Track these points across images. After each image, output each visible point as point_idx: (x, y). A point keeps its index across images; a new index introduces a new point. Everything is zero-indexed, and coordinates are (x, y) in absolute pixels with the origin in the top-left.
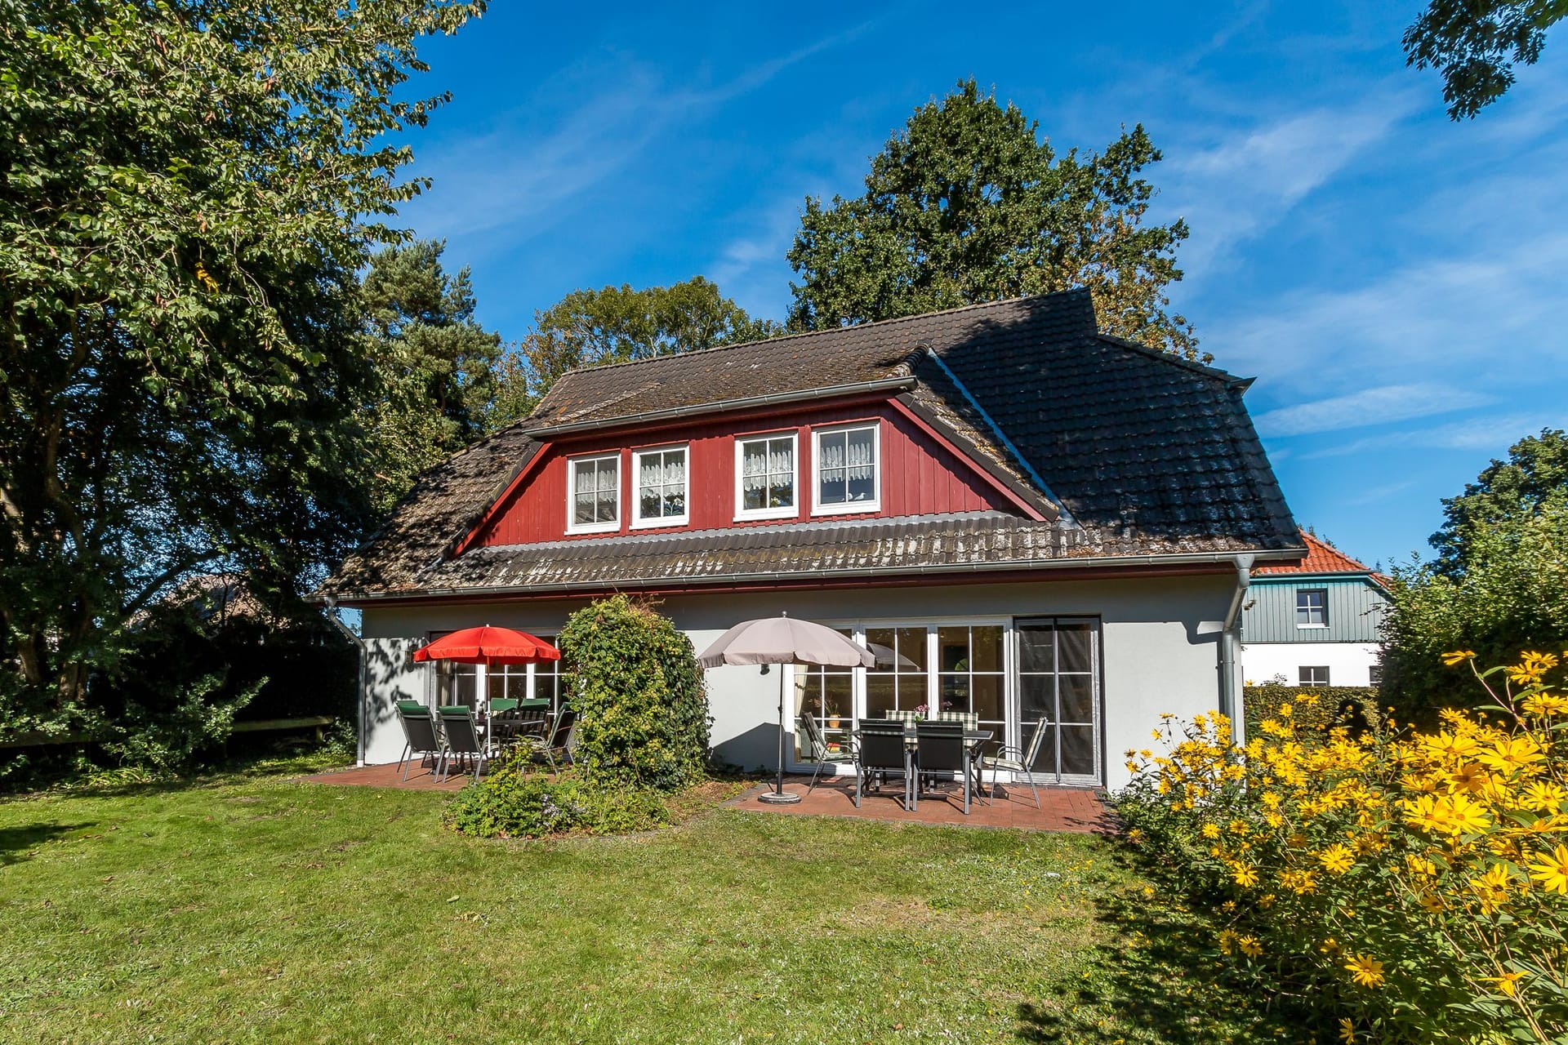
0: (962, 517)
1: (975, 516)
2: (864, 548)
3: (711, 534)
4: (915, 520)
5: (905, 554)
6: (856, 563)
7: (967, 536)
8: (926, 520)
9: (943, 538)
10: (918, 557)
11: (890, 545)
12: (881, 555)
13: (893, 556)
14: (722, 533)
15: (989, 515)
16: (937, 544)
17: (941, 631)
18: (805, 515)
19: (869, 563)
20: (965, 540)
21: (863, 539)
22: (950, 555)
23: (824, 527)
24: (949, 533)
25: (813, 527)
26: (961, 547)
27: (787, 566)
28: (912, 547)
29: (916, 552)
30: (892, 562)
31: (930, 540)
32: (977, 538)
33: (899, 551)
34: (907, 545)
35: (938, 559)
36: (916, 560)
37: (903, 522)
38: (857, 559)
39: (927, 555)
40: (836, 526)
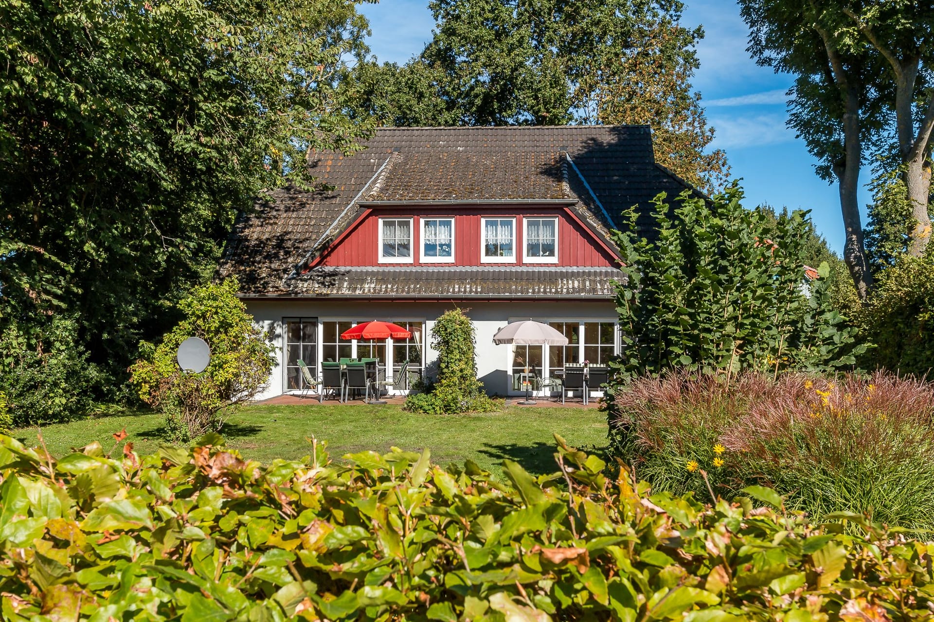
0: (598, 269)
1: (604, 269)
2: (553, 283)
3: (468, 269)
4: (575, 269)
5: (573, 288)
6: (550, 292)
7: (601, 280)
8: (581, 269)
9: (590, 281)
10: (580, 290)
11: (565, 282)
12: (562, 287)
13: (568, 289)
14: (475, 269)
15: (610, 269)
16: (588, 283)
17: (586, 324)
18: (519, 262)
19: (557, 292)
20: (600, 282)
21: (551, 278)
22: (594, 290)
23: (530, 269)
24: (592, 278)
25: (524, 269)
26: (599, 286)
27: (515, 291)
28: (576, 284)
29: (579, 286)
30: (568, 292)
31: (584, 281)
32: (606, 281)
33: (571, 286)
34: (573, 283)
35: (589, 292)
36: (579, 292)
37: (570, 269)
38: (551, 289)
39: (584, 290)
40: (536, 269)
